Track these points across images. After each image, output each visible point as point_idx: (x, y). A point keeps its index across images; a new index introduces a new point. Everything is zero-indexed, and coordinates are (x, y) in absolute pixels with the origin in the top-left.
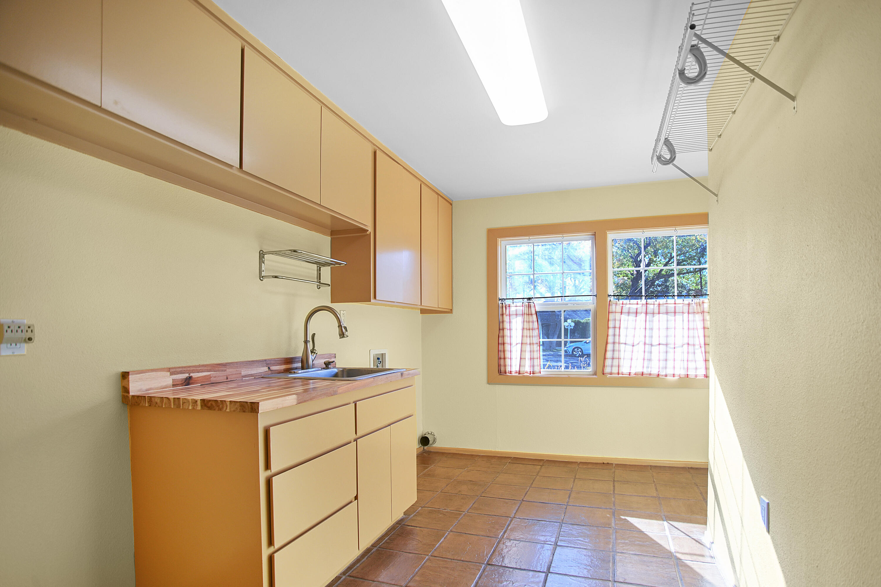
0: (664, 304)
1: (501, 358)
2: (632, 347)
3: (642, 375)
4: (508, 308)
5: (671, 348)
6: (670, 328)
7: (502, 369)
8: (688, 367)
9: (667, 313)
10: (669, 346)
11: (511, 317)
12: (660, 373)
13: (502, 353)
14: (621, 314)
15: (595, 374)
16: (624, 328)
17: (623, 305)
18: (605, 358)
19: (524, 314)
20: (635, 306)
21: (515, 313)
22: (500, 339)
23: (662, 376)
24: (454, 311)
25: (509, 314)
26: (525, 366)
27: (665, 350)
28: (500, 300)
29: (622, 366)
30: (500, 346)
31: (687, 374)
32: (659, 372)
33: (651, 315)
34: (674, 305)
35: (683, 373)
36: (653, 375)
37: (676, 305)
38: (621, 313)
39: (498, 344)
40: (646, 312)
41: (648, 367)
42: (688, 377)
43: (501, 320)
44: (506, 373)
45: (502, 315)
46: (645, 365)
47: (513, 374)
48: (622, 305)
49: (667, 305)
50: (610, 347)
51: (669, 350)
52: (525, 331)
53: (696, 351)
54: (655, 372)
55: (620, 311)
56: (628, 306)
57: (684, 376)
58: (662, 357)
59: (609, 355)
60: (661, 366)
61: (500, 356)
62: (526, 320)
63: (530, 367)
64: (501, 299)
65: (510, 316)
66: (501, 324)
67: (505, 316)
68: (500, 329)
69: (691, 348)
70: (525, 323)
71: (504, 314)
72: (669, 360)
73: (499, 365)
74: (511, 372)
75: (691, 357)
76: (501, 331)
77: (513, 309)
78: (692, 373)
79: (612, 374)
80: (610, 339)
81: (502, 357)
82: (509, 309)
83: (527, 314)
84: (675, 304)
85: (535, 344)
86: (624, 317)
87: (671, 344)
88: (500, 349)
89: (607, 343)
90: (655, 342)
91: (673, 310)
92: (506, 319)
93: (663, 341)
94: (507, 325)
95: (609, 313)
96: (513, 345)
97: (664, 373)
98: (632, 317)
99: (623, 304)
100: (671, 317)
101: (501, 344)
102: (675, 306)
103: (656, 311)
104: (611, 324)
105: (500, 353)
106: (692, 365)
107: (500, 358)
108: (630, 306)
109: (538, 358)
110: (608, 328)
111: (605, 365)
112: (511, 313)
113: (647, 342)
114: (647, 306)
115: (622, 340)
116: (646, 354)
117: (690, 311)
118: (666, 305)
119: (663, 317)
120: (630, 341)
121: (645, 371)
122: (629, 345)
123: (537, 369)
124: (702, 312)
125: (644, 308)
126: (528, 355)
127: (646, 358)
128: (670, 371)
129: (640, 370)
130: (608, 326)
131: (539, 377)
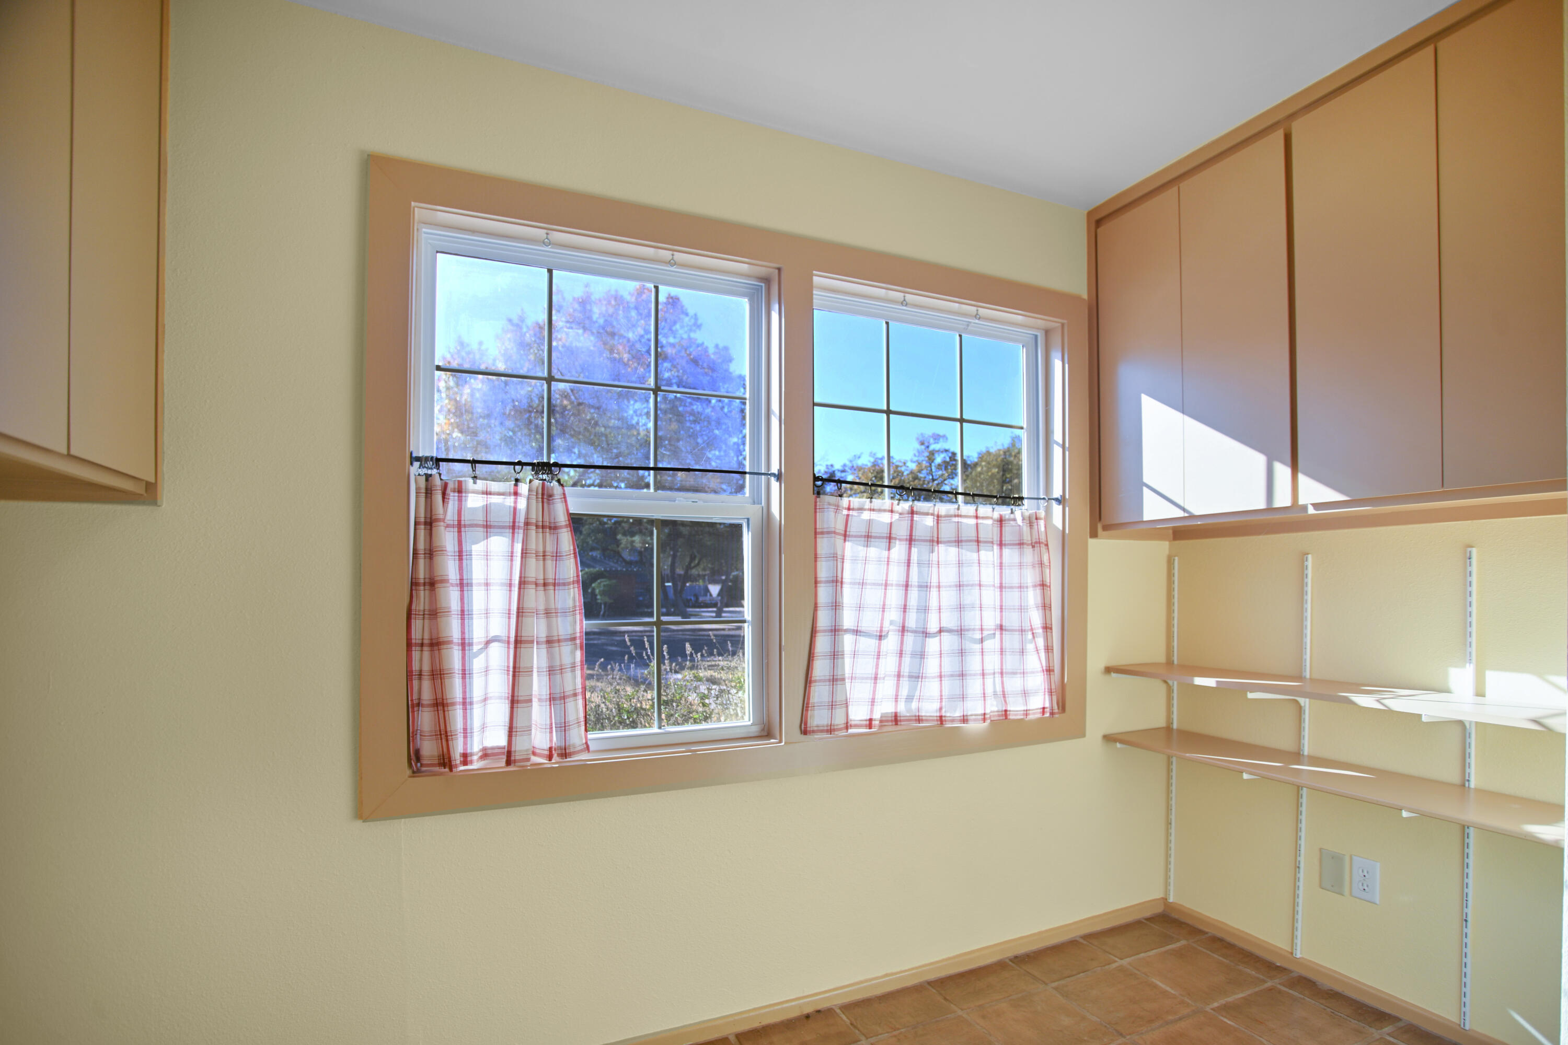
0: (951, 516)
1: (418, 705)
2: (877, 641)
3: (896, 724)
4: (453, 497)
5: (974, 641)
6: (967, 585)
7: (429, 749)
8: (1003, 691)
9: (958, 542)
10: (969, 634)
11: (468, 534)
12: (947, 714)
13: (426, 684)
14: (845, 540)
15: (767, 732)
16: (854, 584)
17: (851, 512)
18: (808, 680)
19: (527, 524)
20: (886, 518)
21: (480, 518)
22: (417, 624)
23: (953, 721)
25: (459, 521)
26: (529, 729)
27: (956, 647)
28: (417, 464)
29: (853, 701)
30: (416, 654)
31: (1006, 711)
32: (941, 709)
33: (925, 547)
34: (973, 521)
35: (993, 707)
36: (927, 720)
37: (980, 521)
38: (845, 536)
39: (409, 645)
40: (911, 535)
41: (909, 699)
42: (1006, 718)
43: (421, 546)
44: (444, 760)
45: (425, 523)
46: (904, 692)
47: (476, 765)
48: (845, 512)
49: (960, 520)
50: (822, 644)
51: (968, 645)
52: (531, 591)
53: (1030, 647)
54: (929, 709)
55: (840, 527)
56: (866, 515)
57: (999, 716)
58: (950, 665)
59: (821, 668)
60: (946, 693)
61: (415, 697)
62: (532, 546)
63: (551, 732)
64: (418, 459)
65: (459, 532)
66: (421, 562)
67: (440, 529)
68: (414, 584)
69: (1011, 641)
70: (532, 562)
71: (438, 520)
72: (971, 675)
73: (411, 735)
74: (466, 758)
75: (1011, 662)
76: (423, 594)
77: (474, 502)
78: (1016, 707)
79: (834, 730)
80: (824, 619)
81: (427, 696)
82: (460, 500)
83: (537, 527)
84: (977, 517)
85: (566, 640)
86: (851, 549)
87: (974, 630)
88: (416, 667)
89: (814, 632)
90: (933, 627)
91: (973, 534)
92: (447, 539)
93: (949, 620)
94: (450, 569)
95: (816, 533)
96: (476, 648)
97: (958, 714)
98: (875, 552)
99: (849, 509)
100: (969, 555)
101: (422, 645)
102: (977, 524)
103: (934, 535)
104: (824, 572)
105: (415, 683)
106: (1014, 684)
107: (413, 706)
108: (874, 516)
109: (575, 695)
110: (816, 582)
111: (808, 703)
112: (466, 518)
113: (912, 623)
114: (912, 520)
115: (848, 620)
116: (907, 660)
117: (1007, 538)
118: (956, 519)
119: (947, 553)
120: (870, 622)
121: (902, 709)
122: (867, 635)
123: (577, 736)
124: (1036, 543)
125: (906, 524)
126: (538, 685)
127: (906, 670)
128: (974, 707)
129: (885, 708)
130: (816, 578)
131: (584, 768)
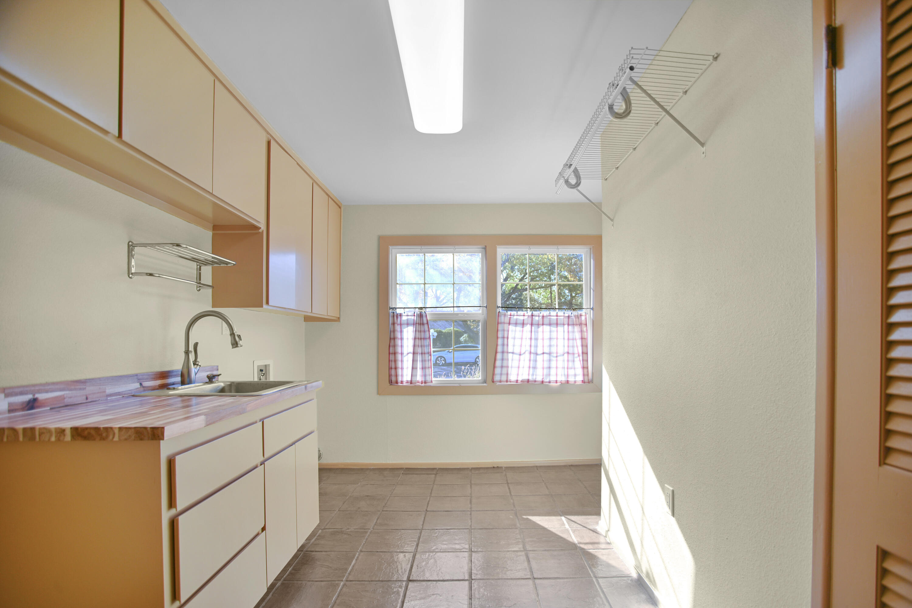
0: (548, 316)
1: (392, 368)
2: (519, 356)
3: (528, 382)
4: (399, 317)
5: (554, 357)
6: (552, 339)
7: (393, 379)
8: (568, 374)
9: (550, 324)
10: (552, 354)
11: (403, 326)
12: (545, 380)
13: (393, 363)
14: (509, 325)
15: (485, 382)
16: (512, 338)
17: (511, 316)
18: (494, 367)
19: (416, 323)
20: (522, 318)
21: (406, 322)
22: (391, 348)
23: (546, 382)
24: (341, 320)
25: (401, 323)
26: (416, 375)
27: (548, 359)
28: (391, 309)
29: (510, 374)
30: (391, 356)
31: (568, 381)
32: (543, 378)
33: (536, 326)
34: (556, 317)
35: (563, 379)
36: (537, 382)
37: (558, 317)
38: (509, 324)
39: (389, 353)
40: (532, 323)
41: (533, 375)
42: (568, 383)
43: (392, 330)
44: (397, 383)
45: (393, 324)
46: (531, 372)
47: (405, 384)
48: (509, 316)
49: (551, 317)
50: (499, 356)
51: (552, 358)
52: (417, 340)
53: (576, 359)
54: (539, 378)
55: (508, 321)
56: (515, 317)
57: (565, 382)
58: (546, 365)
59: (498, 363)
60: (545, 373)
61: (391, 366)
62: (417, 329)
63: (422, 377)
64: (391, 308)
65: (401, 326)
66: (392, 333)
67: (396, 325)
68: (390, 339)
69: (571, 357)
70: (417, 333)
71: (395, 323)
72: (552, 368)
73: (390, 375)
74: (402, 382)
75: (571, 364)
76: (392, 341)
77: (404, 318)
78: (571, 379)
79: (502, 382)
80: (500, 349)
81: (393, 366)
82: (401, 318)
83: (419, 324)
84: (557, 316)
85: (427, 353)
86: (511, 327)
87: (554, 353)
88: (391, 359)
89: (496, 352)
90: (540, 351)
91: (555, 322)
92: (398, 328)
93: (547, 350)
94: (398, 335)
95: (498, 323)
96: (404, 355)
97: (548, 380)
98: (519, 328)
99: (510, 315)
100: (554, 329)
101: (392, 354)
102: (557, 318)
103: (541, 322)
104: (500, 335)
105: (391, 363)
106: (571, 372)
107: (390, 369)
108: (518, 317)
109: (429, 368)
110: (497, 338)
111: (494, 373)
112: (402, 322)
113: (533, 351)
114: (532, 318)
115: (510, 349)
116: (532, 362)
117: (570, 323)
118: (549, 317)
119: (547, 328)
120: (517, 350)
121: (531, 378)
122: (516, 354)
123: (428, 379)
124: (580, 324)
125: (530, 319)
126: (419, 365)
127: (531, 366)
128: (553, 378)
129: (525, 377)
130: (497, 336)
131: (430, 387)
